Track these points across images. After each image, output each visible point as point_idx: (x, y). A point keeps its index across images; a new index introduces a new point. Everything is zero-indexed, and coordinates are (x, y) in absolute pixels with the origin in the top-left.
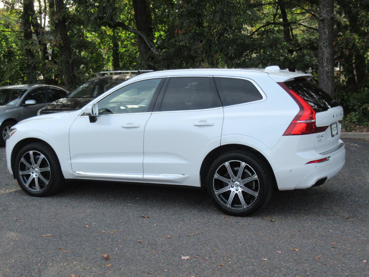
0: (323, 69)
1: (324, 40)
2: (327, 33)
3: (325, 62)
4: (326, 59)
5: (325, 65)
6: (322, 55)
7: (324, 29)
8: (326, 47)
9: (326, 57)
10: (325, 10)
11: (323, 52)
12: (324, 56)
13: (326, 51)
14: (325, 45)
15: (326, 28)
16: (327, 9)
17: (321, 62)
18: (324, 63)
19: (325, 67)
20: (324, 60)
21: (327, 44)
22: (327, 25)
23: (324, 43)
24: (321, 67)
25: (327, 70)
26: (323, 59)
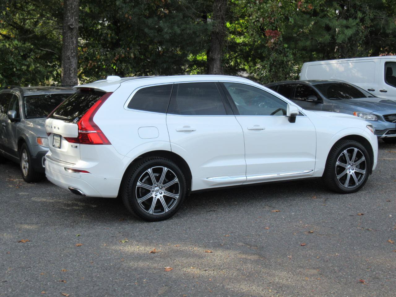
0: (70, 80)
1: (71, 50)
2: (75, 42)
3: (73, 73)
4: (73, 70)
5: (72, 76)
6: (69, 66)
7: (72, 39)
8: (73, 57)
9: (73, 67)
10: (73, 19)
11: (71, 62)
12: (72, 67)
13: (74, 62)
14: (73, 55)
15: (74, 38)
16: (75, 18)
17: (68, 73)
18: (71, 74)
19: (72, 78)
20: (72, 71)
21: (74, 54)
22: (75, 34)
23: (72, 53)
24: (68, 79)
25: (75, 82)
26: (70, 70)
